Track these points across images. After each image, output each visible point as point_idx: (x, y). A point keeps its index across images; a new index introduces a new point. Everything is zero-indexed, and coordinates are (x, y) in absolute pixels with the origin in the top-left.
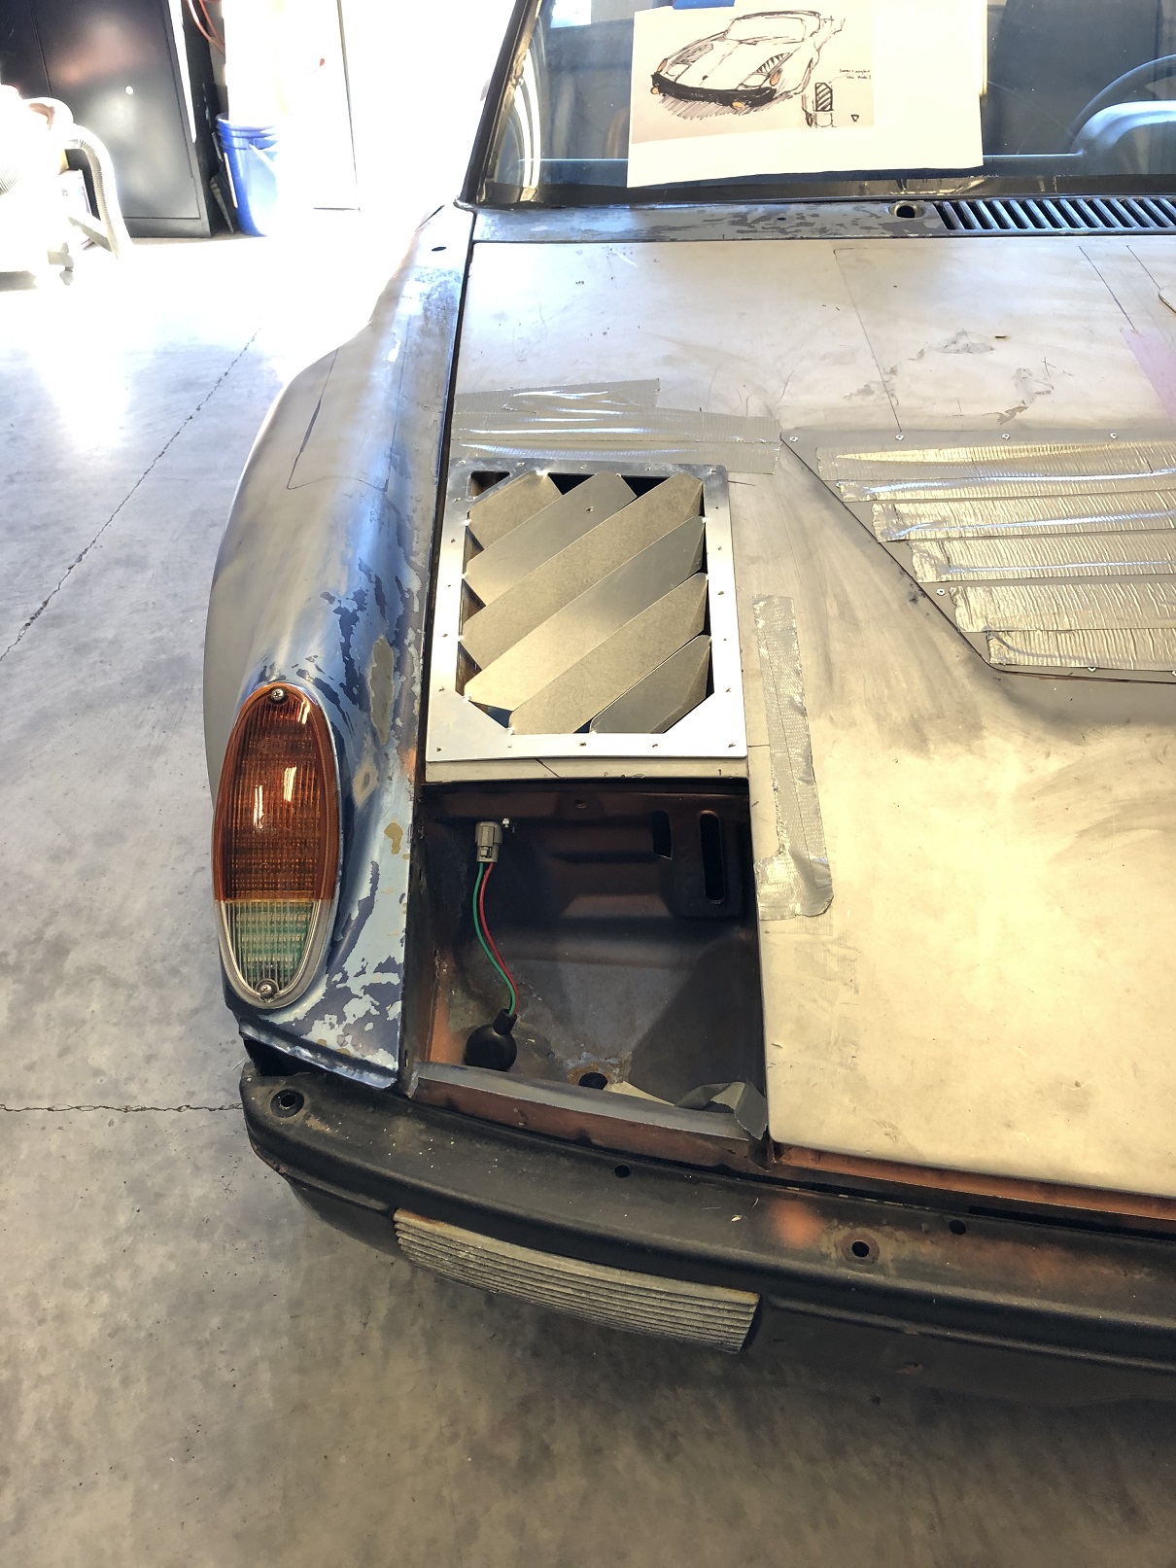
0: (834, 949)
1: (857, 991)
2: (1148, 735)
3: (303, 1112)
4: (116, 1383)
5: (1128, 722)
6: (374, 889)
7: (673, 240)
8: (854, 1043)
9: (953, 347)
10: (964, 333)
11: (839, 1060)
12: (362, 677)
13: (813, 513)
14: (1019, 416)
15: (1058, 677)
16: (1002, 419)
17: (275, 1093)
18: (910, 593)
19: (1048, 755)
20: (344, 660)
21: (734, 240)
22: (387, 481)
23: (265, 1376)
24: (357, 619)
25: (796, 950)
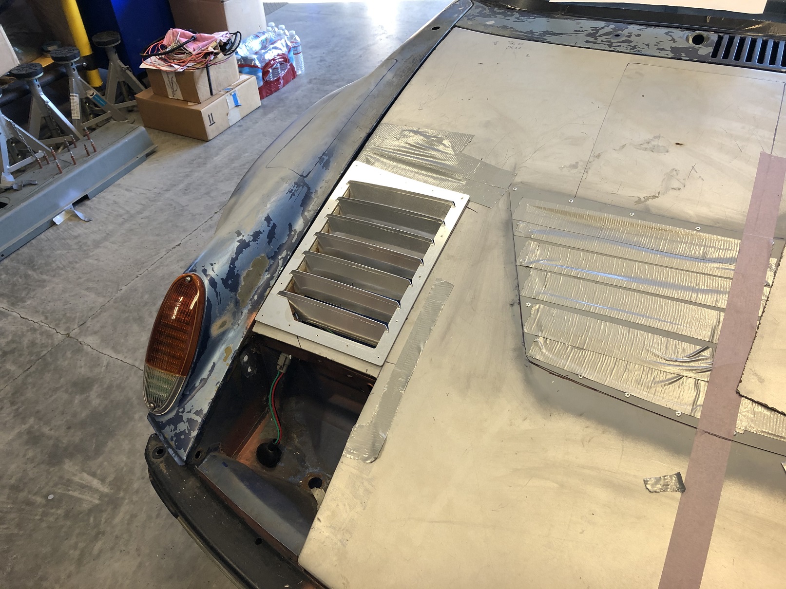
0: (366, 483)
1: (364, 509)
2: (587, 427)
3: (161, 459)
4: (154, 515)
5: (581, 415)
6: (209, 375)
7: (548, 42)
8: (351, 533)
9: (646, 146)
10: (658, 137)
11: (341, 538)
12: (238, 276)
13: (496, 237)
14: (650, 202)
15: (559, 376)
16: (639, 201)
17: (158, 446)
18: (513, 300)
19: (525, 419)
20: (230, 267)
21: (580, 47)
22: (310, 172)
24: (249, 246)
25: (350, 476)
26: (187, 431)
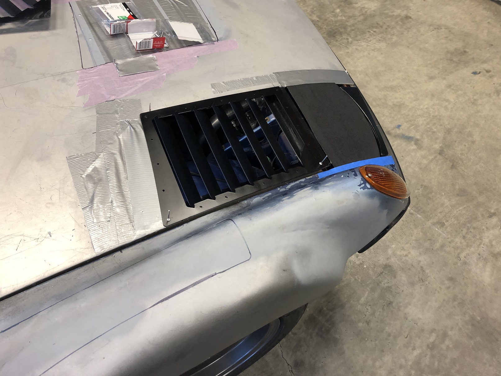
4: (391, 338)
23: (363, 300)
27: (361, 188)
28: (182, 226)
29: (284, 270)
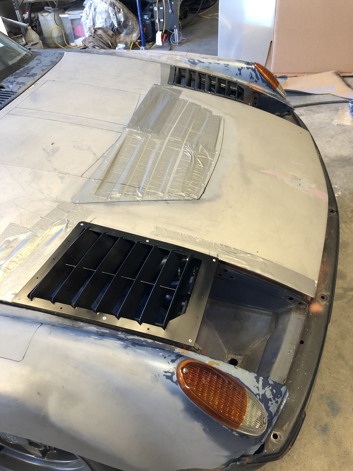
9: (50, 154)
10: (44, 149)
13: (119, 209)
15: (204, 190)
18: (164, 203)
26: (270, 388)
27: (164, 375)
28: (21, 309)
29: (39, 393)
